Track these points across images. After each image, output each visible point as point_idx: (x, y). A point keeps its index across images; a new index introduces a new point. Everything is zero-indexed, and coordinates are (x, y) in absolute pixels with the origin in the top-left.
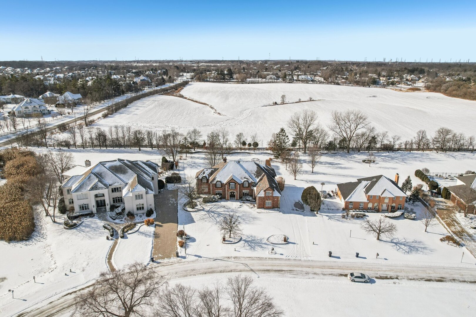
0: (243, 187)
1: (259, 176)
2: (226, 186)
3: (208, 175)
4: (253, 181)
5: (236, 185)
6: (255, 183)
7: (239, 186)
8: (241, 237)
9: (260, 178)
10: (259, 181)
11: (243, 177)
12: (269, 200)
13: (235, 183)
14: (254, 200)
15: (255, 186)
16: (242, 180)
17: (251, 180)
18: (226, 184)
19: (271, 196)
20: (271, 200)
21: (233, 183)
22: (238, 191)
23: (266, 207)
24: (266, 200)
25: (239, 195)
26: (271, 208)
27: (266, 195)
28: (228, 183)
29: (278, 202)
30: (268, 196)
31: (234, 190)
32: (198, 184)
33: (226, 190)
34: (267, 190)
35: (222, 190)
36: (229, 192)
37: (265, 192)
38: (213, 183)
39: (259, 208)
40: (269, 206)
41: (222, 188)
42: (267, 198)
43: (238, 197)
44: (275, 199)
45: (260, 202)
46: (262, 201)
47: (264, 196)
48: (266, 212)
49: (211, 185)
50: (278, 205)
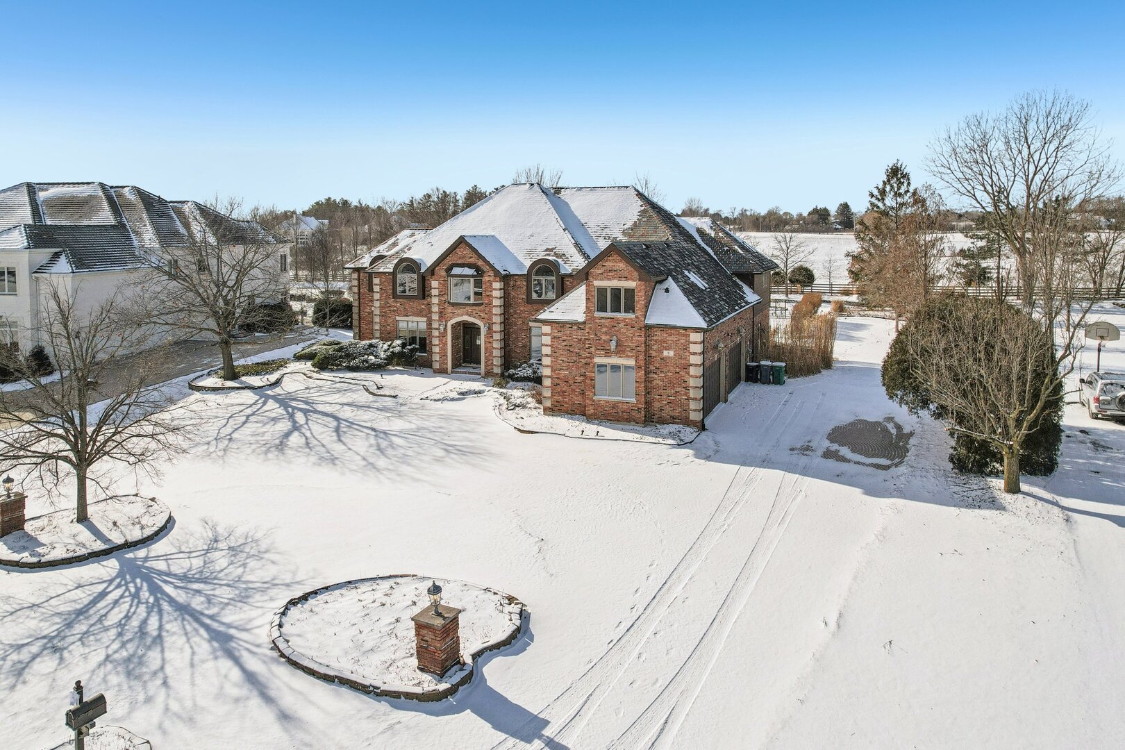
0: (529, 300)
2: (434, 284)
5: (484, 278)
7: (497, 285)
12: (621, 352)
13: (477, 269)
16: (524, 261)
17: (573, 263)
18: (431, 274)
19: (628, 324)
20: (630, 354)
21: (470, 266)
22: (497, 319)
23: (597, 405)
24: (592, 349)
25: (498, 349)
26: (634, 414)
27: (597, 314)
28: (445, 267)
29: (688, 374)
30: (612, 324)
31: (475, 312)
32: (359, 298)
33: (433, 310)
34: (600, 271)
35: (424, 313)
36: (450, 324)
37: (589, 285)
38: (381, 270)
39: (555, 409)
40: (618, 403)
41: (425, 302)
42: (604, 337)
43: (497, 361)
44: (666, 353)
45: (559, 367)
46: (575, 358)
47: (584, 323)
48: (578, 434)
49: (376, 281)
50: (691, 398)
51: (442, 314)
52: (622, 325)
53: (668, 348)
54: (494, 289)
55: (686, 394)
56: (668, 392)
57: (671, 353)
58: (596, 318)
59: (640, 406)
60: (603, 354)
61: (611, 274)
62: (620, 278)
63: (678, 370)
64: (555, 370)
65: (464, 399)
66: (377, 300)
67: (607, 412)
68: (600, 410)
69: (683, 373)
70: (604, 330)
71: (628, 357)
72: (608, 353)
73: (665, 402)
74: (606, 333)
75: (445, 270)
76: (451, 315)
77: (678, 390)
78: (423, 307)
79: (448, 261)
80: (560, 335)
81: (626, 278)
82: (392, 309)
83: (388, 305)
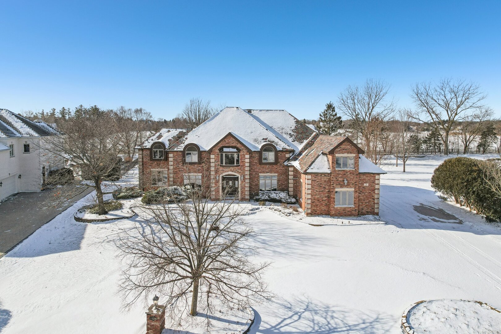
0: (261, 163)
1: (303, 139)
2: (212, 156)
3: (169, 140)
4: (288, 148)
5: (241, 153)
6: (293, 151)
7: (247, 156)
8: (256, 314)
9: (305, 142)
10: (305, 148)
11: (260, 139)
12: (348, 186)
13: (238, 149)
14: (293, 200)
15: (295, 159)
16: (257, 145)
17: (281, 146)
18: (211, 151)
19: (351, 173)
20: (352, 186)
21: (233, 147)
22: (247, 173)
23: (336, 210)
24: (335, 185)
25: (248, 187)
26: (353, 212)
27: (337, 169)
28: (218, 148)
29: (375, 193)
30: (344, 173)
31: (235, 170)
32: (143, 164)
33: (212, 170)
34: (339, 150)
35: (200, 171)
36: (221, 176)
37: (334, 156)
38: (175, 150)
39: (313, 213)
40: (346, 208)
41: (201, 166)
42: (340, 179)
43: (247, 193)
44: (365, 185)
45: (315, 194)
46: (322, 189)
47: (331, 173)
48: (341, 224)
49: (171, 155)
50: (375, 203)
51: (217, 172)
52: (348, 173)
53: (366, 183)
54: (246, 158)
55: (373, 202)
56: (366, 201)
57: (367, 185)
58: (336, 171)
59: (356, 208)
60: (339, 187)
61: (344, 151)
62: (348, 153)
63: (370, 191)
64: (313, 196)
65: (256, 213)
66: (172, 165)
67: (341, 212)
68: (337, 212)
69: (372, 193)
70: (340, 176)
71: (351, 187)
72: (342, 186)
73: (364, 206)
74: (341, 177)
75: (219, 150)
76: (222, 172)
77: (370, 200)
78: (200, 168)
79: (221, 145)
80: (315, 179)
81: (351, 153)
82: (181, 170)
83: (179, 168)
